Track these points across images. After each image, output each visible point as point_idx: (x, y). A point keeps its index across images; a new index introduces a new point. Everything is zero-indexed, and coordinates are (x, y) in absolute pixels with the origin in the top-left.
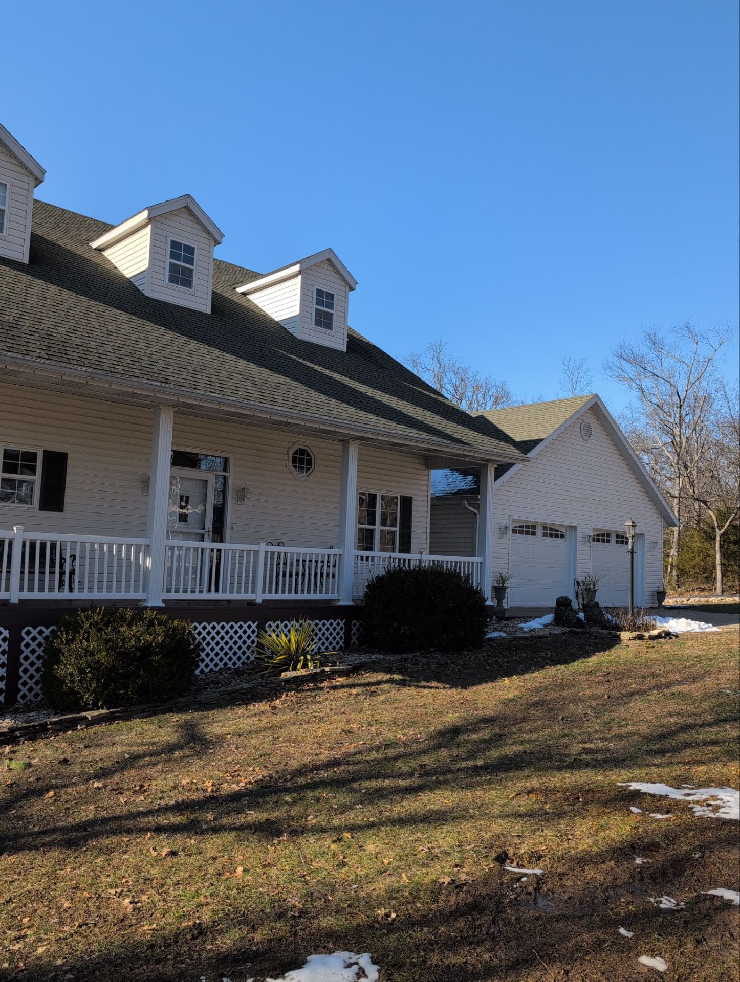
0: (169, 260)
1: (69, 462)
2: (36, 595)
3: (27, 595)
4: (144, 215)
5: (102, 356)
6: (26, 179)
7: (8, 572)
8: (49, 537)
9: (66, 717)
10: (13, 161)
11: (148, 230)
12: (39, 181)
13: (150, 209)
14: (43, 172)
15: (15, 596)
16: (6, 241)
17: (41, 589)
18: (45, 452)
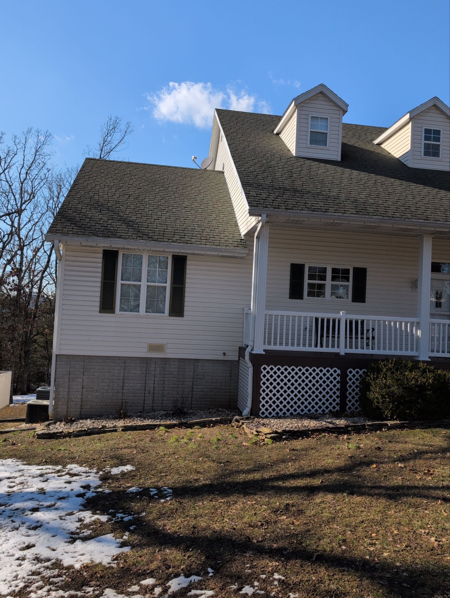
0: (423, 142)
1: (368, 273)
2: (353, 351)
3: (349, 351)
4: (408, 116)
5: (387, 208)
6: (338, 112)
7: (338, 337)
8: (360, 317)
9: (376, 423)
10: (331, 104)
11: (410, 125)
12: (345, 112)
13: (410, 112)
14: (347, 106)
15: (342, 350)
16: (328, 150)
17: (357, 347)
18: (354, 268)
